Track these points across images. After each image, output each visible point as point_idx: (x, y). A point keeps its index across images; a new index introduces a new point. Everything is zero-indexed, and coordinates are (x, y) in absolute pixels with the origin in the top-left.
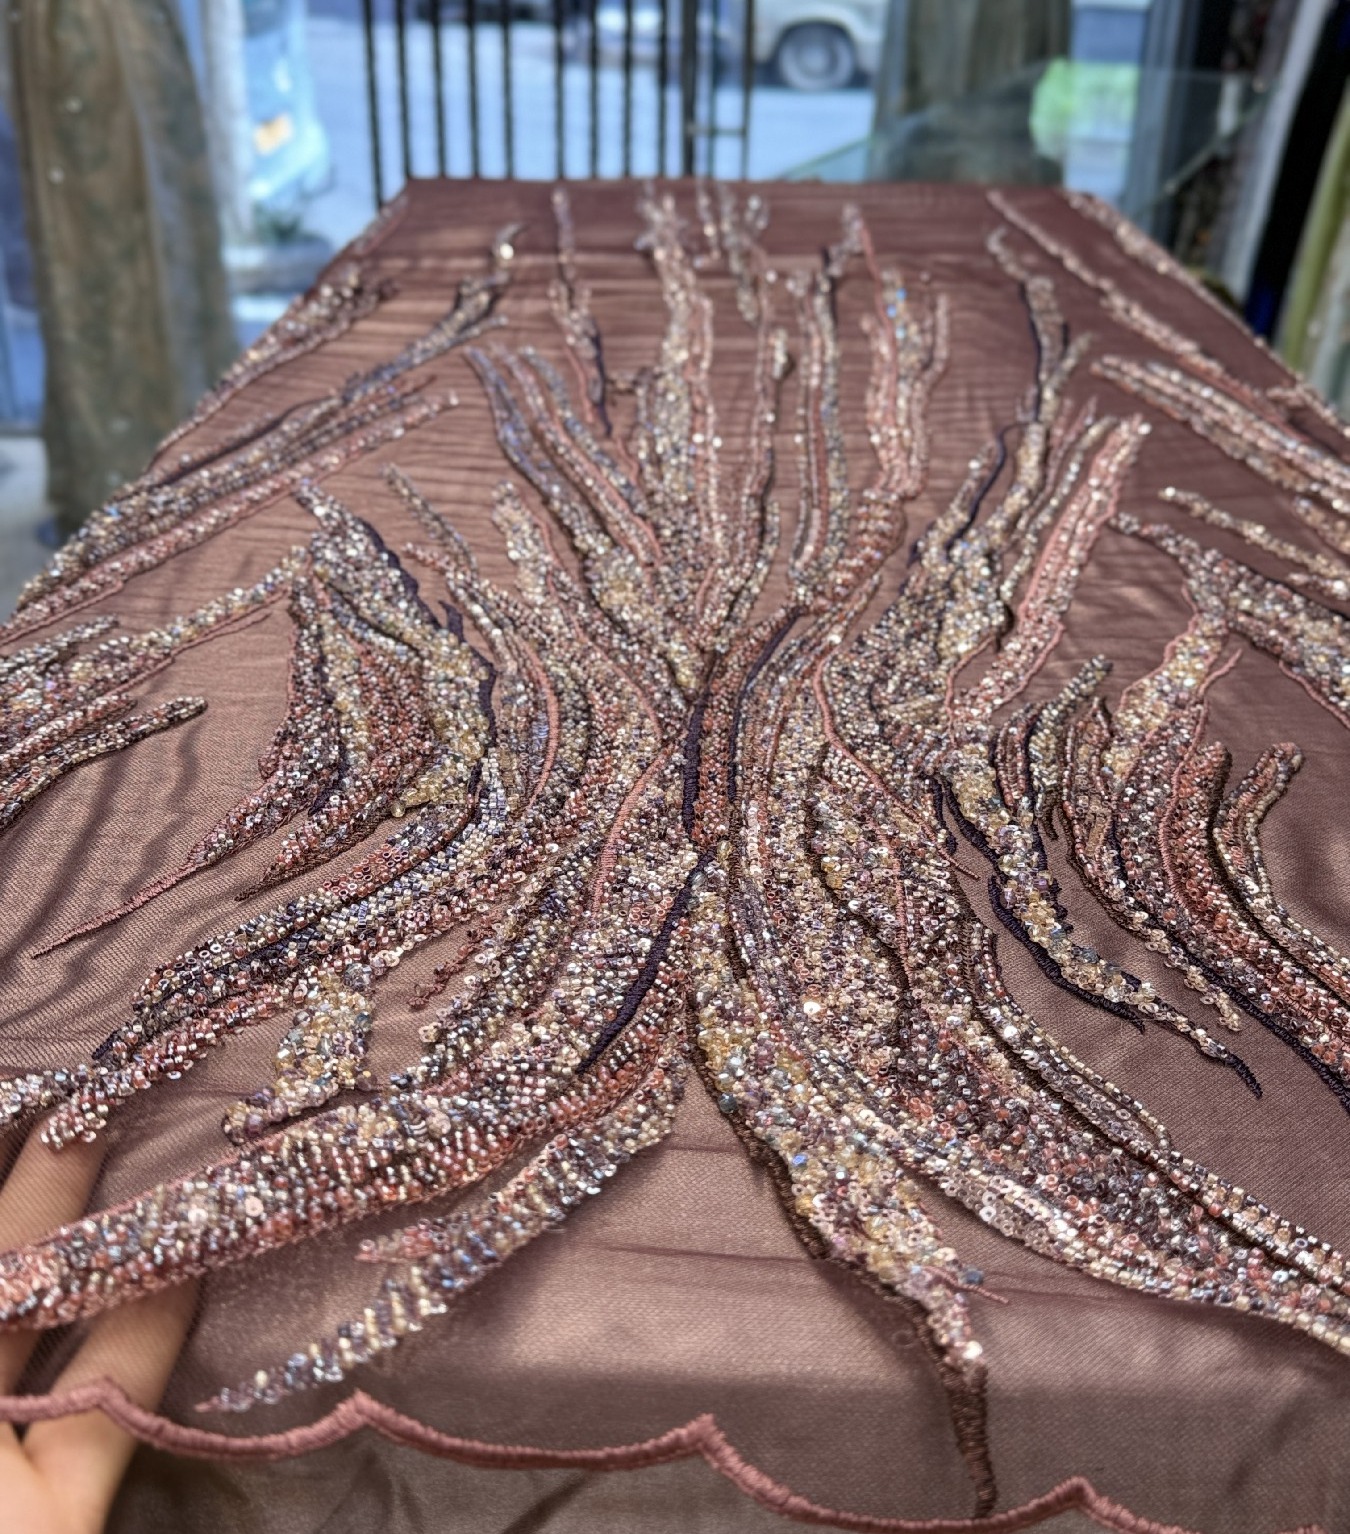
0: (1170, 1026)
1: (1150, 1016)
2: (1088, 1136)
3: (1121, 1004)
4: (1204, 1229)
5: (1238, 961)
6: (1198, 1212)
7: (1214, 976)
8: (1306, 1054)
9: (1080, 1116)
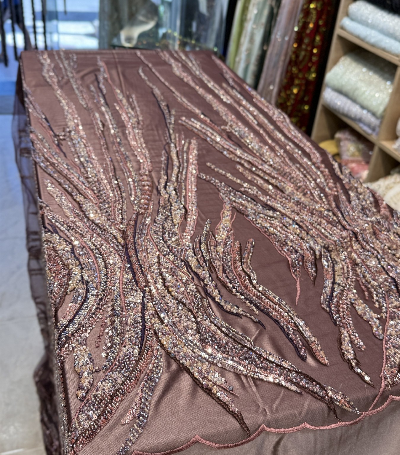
0: (246, 316)
1: (242, 314)
2: (240, 346)
3: (237, 313)
4: (264, 362)
5: (254, 297)
6: (262, 359)
7: (251, 302)
8: (271, 317)
9: (236, 341)
